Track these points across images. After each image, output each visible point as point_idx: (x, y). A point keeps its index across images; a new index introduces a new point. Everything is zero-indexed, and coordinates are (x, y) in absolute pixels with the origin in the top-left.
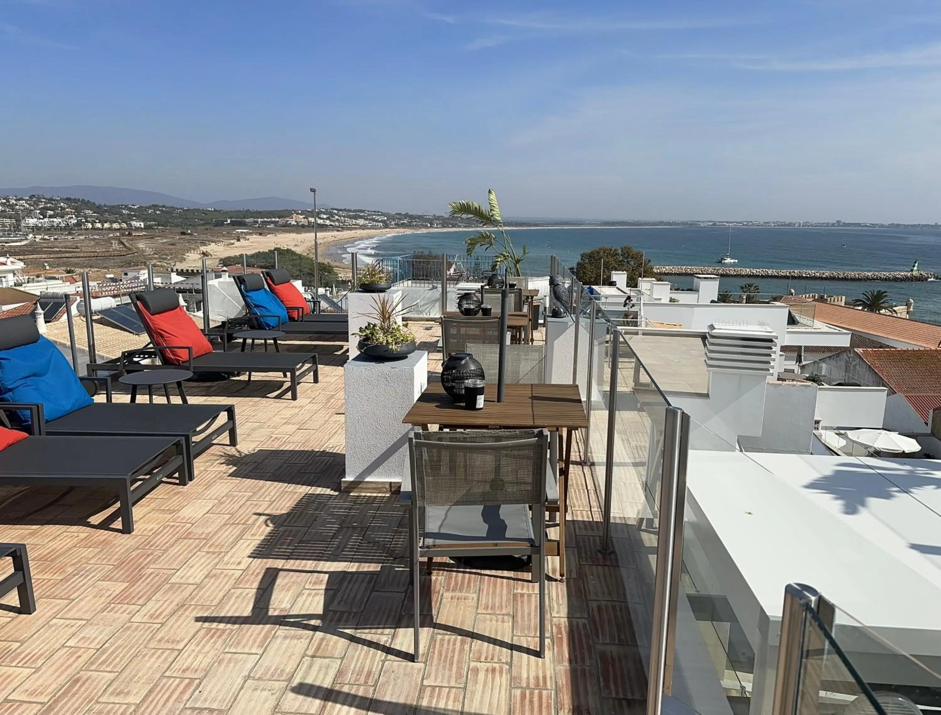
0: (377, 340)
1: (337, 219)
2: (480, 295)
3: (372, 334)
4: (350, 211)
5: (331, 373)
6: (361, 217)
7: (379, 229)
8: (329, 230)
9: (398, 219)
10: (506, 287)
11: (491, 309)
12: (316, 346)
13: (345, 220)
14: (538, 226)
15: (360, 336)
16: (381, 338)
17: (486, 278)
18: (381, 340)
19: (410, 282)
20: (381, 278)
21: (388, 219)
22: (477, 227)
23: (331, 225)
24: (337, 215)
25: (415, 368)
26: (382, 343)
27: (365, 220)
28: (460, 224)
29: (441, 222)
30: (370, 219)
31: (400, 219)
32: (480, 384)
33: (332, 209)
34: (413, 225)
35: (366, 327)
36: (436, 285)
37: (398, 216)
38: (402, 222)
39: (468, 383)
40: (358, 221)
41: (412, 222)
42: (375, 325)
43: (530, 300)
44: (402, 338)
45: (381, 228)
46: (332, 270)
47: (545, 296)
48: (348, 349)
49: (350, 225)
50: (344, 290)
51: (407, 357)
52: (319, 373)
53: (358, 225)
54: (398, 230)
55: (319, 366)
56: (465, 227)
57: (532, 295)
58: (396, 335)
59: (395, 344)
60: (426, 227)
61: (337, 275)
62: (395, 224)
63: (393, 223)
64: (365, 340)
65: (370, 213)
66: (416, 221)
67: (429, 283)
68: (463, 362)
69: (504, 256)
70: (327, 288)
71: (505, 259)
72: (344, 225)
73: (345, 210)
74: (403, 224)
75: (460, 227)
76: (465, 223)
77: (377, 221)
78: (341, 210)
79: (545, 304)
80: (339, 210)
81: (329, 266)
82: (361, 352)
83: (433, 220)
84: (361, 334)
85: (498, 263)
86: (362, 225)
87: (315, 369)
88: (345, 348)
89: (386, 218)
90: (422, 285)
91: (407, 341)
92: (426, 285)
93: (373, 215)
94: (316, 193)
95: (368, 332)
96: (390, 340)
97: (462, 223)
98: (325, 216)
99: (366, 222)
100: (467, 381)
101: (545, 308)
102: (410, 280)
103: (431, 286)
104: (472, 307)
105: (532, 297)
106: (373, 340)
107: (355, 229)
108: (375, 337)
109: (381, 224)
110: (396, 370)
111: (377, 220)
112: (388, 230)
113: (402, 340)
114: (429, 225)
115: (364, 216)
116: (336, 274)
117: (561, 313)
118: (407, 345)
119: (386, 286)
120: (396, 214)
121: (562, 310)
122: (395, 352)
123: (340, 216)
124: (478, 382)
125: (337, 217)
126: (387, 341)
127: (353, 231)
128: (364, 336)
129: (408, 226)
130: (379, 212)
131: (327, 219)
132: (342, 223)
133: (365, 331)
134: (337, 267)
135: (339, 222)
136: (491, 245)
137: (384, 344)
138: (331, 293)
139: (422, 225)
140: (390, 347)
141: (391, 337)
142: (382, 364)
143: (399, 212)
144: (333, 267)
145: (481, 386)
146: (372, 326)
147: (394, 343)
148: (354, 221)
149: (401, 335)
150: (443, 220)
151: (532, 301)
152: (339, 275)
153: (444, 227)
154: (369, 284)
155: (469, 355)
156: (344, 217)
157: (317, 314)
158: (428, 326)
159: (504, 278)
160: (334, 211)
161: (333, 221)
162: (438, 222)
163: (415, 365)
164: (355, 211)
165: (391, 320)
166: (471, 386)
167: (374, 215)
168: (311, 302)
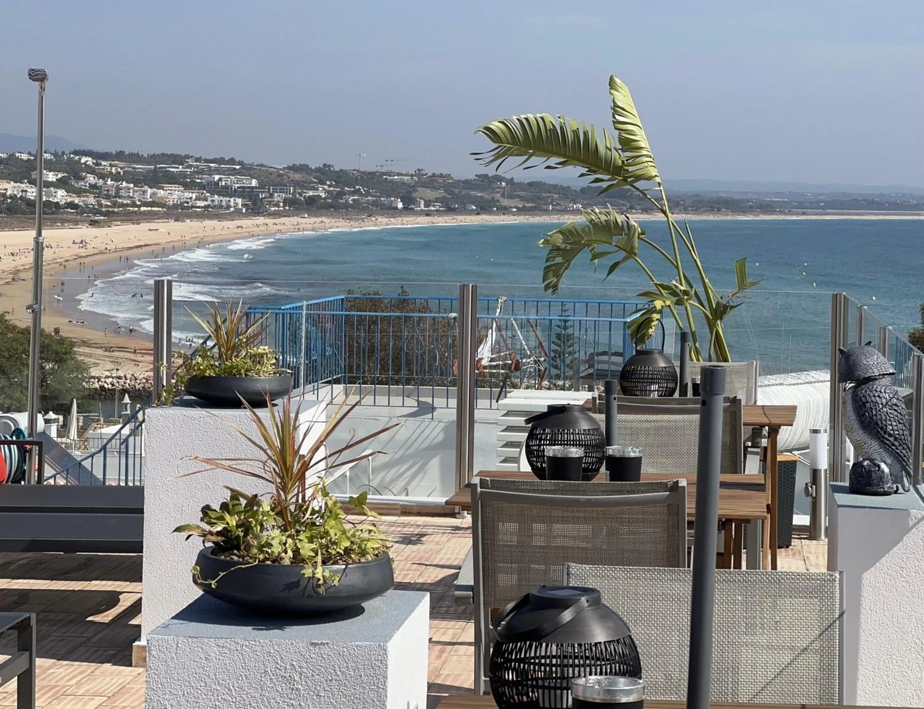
0: (261, 548)
1: (94, 187)
2: (603, 416)
3: (246, 528)
4: (135, 158)
5: (79, 684)
6: (172, 179)
7: (231, 217)
8: (63, 221)
9: (297, 184)
10: (683, 393)
11: (638, 460)
12: (24, 594)
13: (118, 189)
14: (773, 212)
15: (204, 535)
16: (275, 543)
17: (600, 375)
18: (277, 549)
19: (339, 388)
20: (258, 359)
21: (262, 185)
22: (565, 211)
23: (71, 205)
24: (92, 171)
25: (391, 646)
26: (277, 560)
27: (187, 186)
28: (505, 202)
29: (441, 193)
30: (202, 187)
31: (302, 185)
32: (628, 693)
33: (76, 153)
34: (346, 206)
35: (224, 507)
36: (429, 400)
37: (297, 176)
38: (311, 193)
39: (585, 687)
40: (161, 193)
41: (341, 194)
42: (254, 501)
43: (764, 442)
44: (347, 544)
45: (238, 214)
46: (69, 352)
47: (815, 431)
48: (138, 603)
49: (134, 205)
50: (109, 422)
51: (359, 611)
52: (38, 683)
53: (163, 205)
54: (295, 220)
55: (39, 662)
56: (522, 211)
57: (775, 421)
58: (327, 533)
59: (324, 563)
60: (391, 211)
61: (87, 369)
62: (285, 201)
63: (278, 197)
64: (218, 549)
65: (202, 165)
66: (357, 192)
67: (404, 394)
68: (567, 616)
69: (674, 293)
70: (52, 415)
71: (679, 303)
72: (115, 204)
73: (120, 156)
74: (312, 200)
75: (504, 210)
76: (522, 198)
77: (227, 191)
78: (106, 156)
79: (813, 459)
80: (99, 156)
81: (62, 341)
82: (207, 588)
83: (414, 188)
84: (207, 528)
85: (656, 316)
86: (175, 206)
87: (24, 667)
88: (125, 602)
89: (254, 183)
90: (382, 400)
91: (363, 553)
92: (396, 400)
93: (211, 172)
94: (47, 84)
95: (232, 521)
96: (306, 549)
97: (511, 197)
98: (51, 177)
99: (188, 195)
100: (582, 681)
101: (815, 473)
102: (337, 381)
103: (411, 402)
104: (575, 452)
105: (774, 430)
106: (248, 547)
107: (150, 217)
108: (256, 537)
109: (239, 201)
110: (325, 650)
111: (226, 187)
112: (261, 220)
113: (348, 551)
114: (400, 205)
115: (183, 175)
116: (81, 368)
117: (881, 478)
118: (365, 568)
119: (273, 386)
120: (289, 168)
121: (886, 470)
122: (321, 590)
123: (102, 176)
124: (622, 683)
125: (91, 179)
126: (296, 551)
127: (145, 226)
128: (218, 533)
129: (331, 206)
130: (232, 161)
131: (61, 184)
132: (108, 197)
133: (222, 518)
134: (85, 343)
135: (98, 196)
136: (631, 253)
137: (287, 562)
138: (64, 430)
139: (375, 204)
140: (308, 572)
141: (311, 540)
142: (276, 632)
143: (298, 162)
144: (73, 344)
145: (631, 699)
146: (243, 502)
147: (319, 559)
148: (150, 191)
149: (344, 532)
150: (448, 187)
151: (774, 443)
152: (94, 372)
153: (450, 210)
154: (218, 377)
155: (586, 591)
156: (117, 178)
157: (28, 488)
158: (408, 530)
159: (677, 364)
160: (83, 160)
161: (79, 192)
162: (430, 194)
163: (389, 637)
164: (154, 159)
165: (308, 482)
166: (597, 698)
167: (218, 171)
168: (9, 443)
